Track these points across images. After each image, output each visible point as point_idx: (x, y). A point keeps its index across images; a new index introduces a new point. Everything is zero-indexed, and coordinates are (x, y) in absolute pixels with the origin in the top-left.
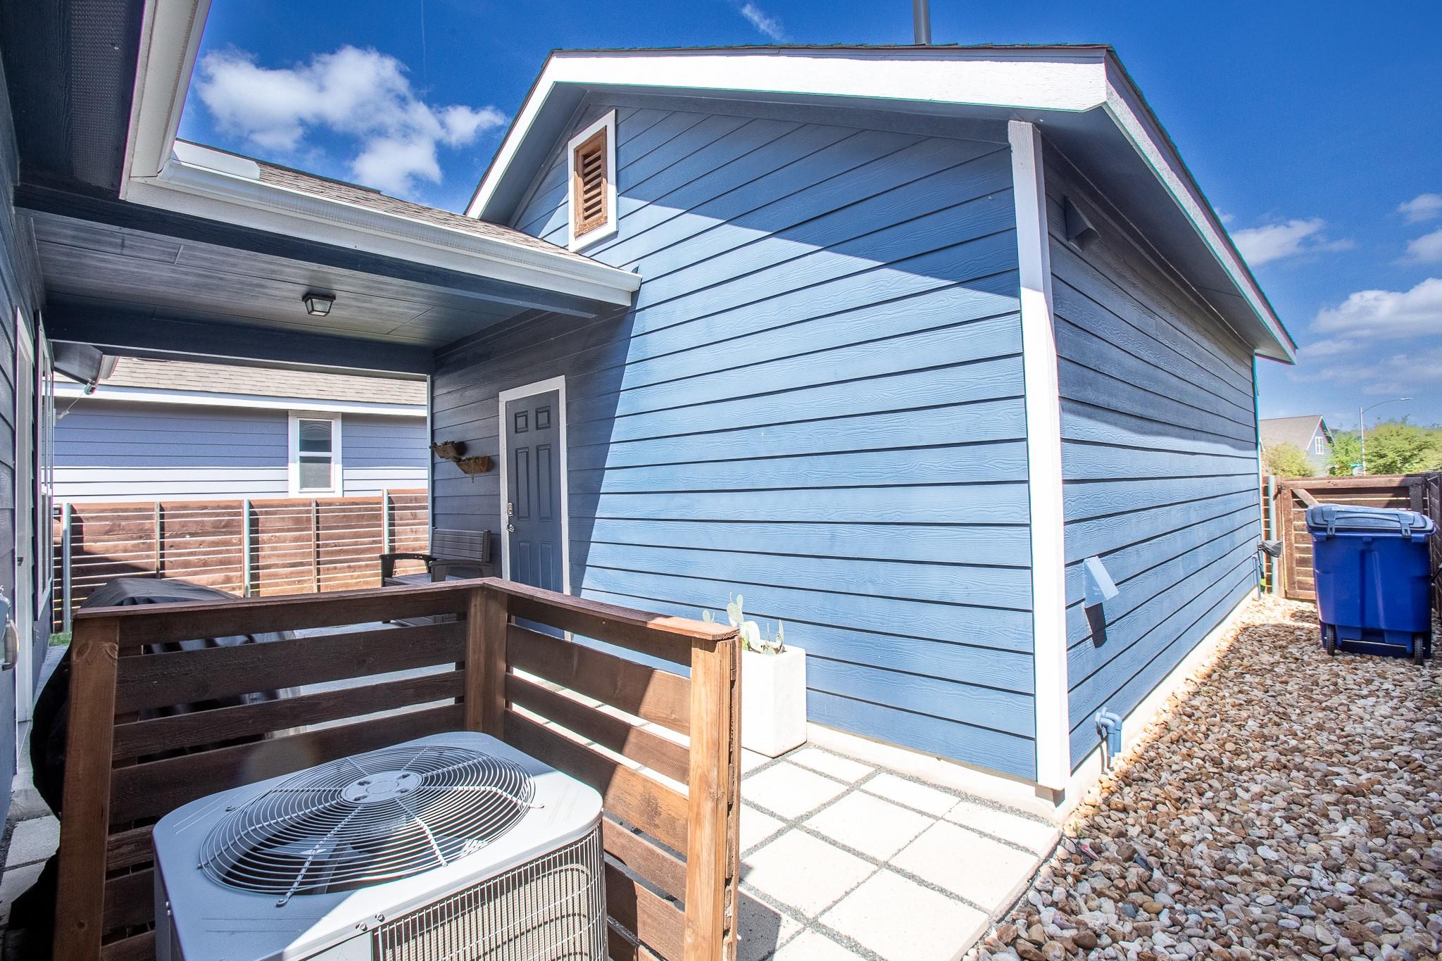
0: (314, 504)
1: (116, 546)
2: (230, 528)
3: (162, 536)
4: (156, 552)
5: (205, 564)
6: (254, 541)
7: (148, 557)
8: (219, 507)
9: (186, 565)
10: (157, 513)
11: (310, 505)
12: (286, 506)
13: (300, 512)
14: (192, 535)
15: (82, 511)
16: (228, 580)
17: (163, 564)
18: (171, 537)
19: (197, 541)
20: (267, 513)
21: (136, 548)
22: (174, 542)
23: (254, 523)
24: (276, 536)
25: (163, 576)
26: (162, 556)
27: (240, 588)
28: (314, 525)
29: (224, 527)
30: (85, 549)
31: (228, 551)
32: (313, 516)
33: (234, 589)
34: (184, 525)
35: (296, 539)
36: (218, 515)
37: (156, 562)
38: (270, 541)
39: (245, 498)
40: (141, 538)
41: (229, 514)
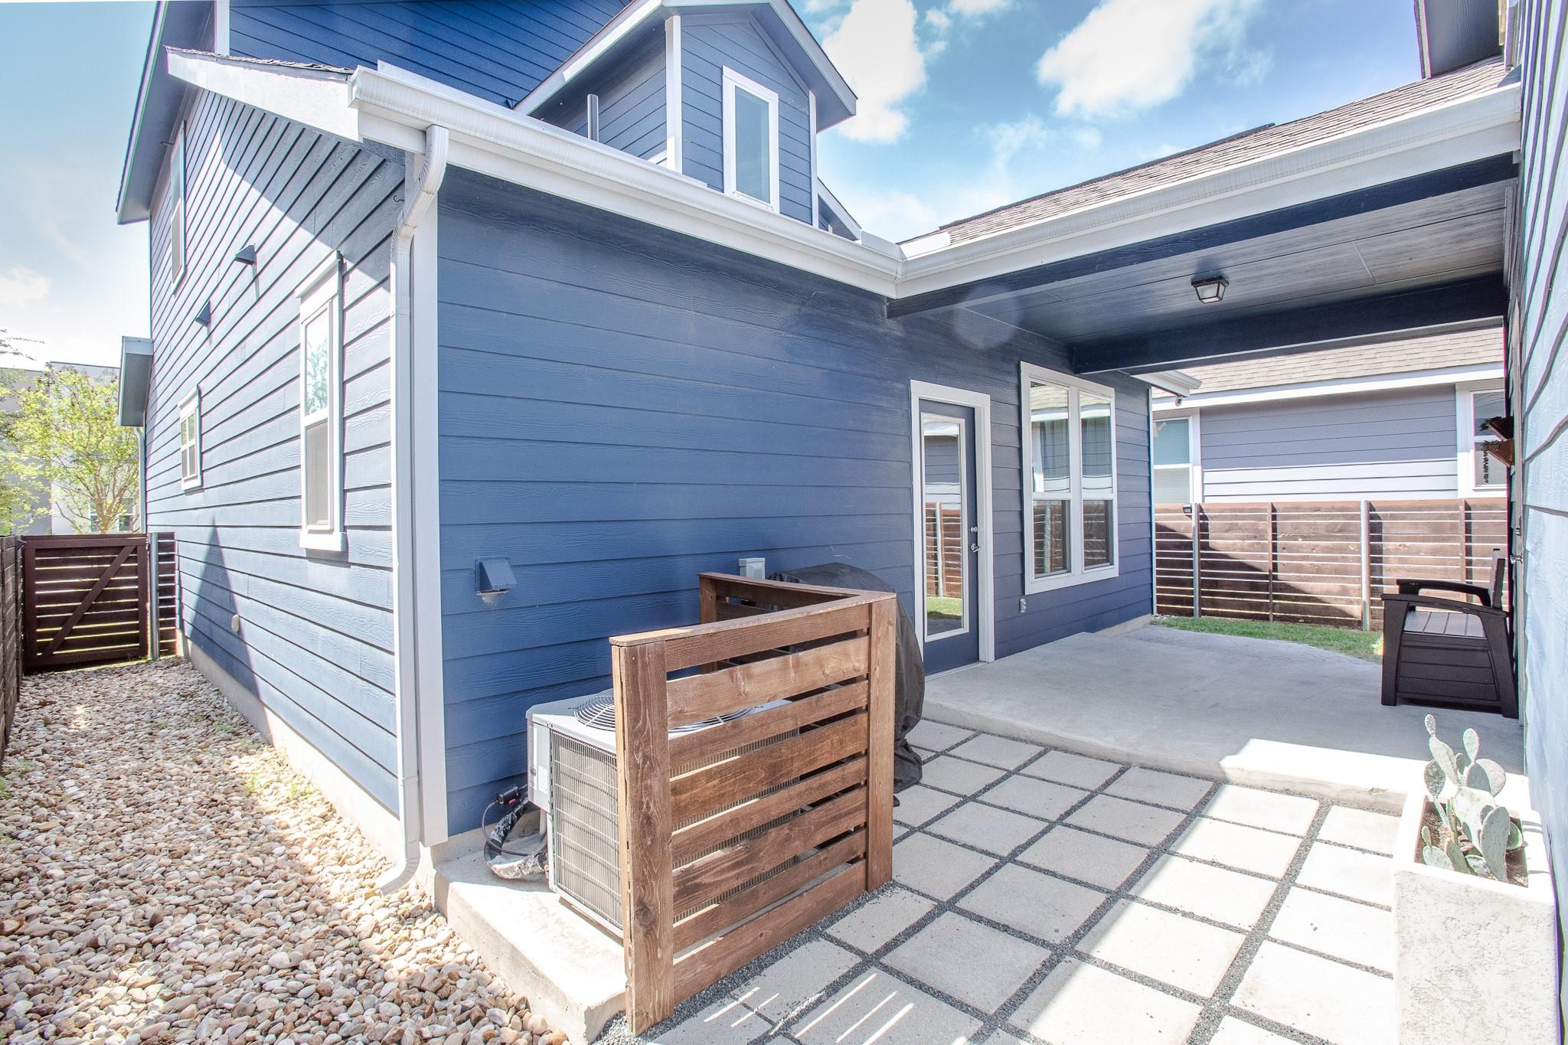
0: (1462, 507)
1: (1235, 544)
2: (1346, 532)
3: (1274, 537)
4: (1269, 553)
5: (1319, 570)
6: (1373, 550)
7: (1262, 557)
8: (1333, 509)
9: (1299, 569)
10: (1269, 513)
11: (1457, 508)
12: (1419, 509)
13: (1441, 517)
14: (1305, 538)
15: (1209, 510)
16: (1344, 591)
17: (1275, 566)
18: (1284, 538)
19: (1309, 544)
20: (1393, 517)
21: (1251, 548)
22: (1286, 544)
23: (1375, 529)
24: (1405, 546)
25: (1275, 578)
26: (1275, 557)
27: (1358, 602)
28: (1462, 535)
29: (1340, 531)
30: (1211, 545)
31: (1344, 559)
32: (1461, 522)
33: (1351, 602)
34: (1296, 527)
35: (1434, 552)
36: (1332, 517)
37: (1268, 563)
38: (1397, 551)
39: (1363, 499)
40: (1255, 538)
41: (1345, 517)
